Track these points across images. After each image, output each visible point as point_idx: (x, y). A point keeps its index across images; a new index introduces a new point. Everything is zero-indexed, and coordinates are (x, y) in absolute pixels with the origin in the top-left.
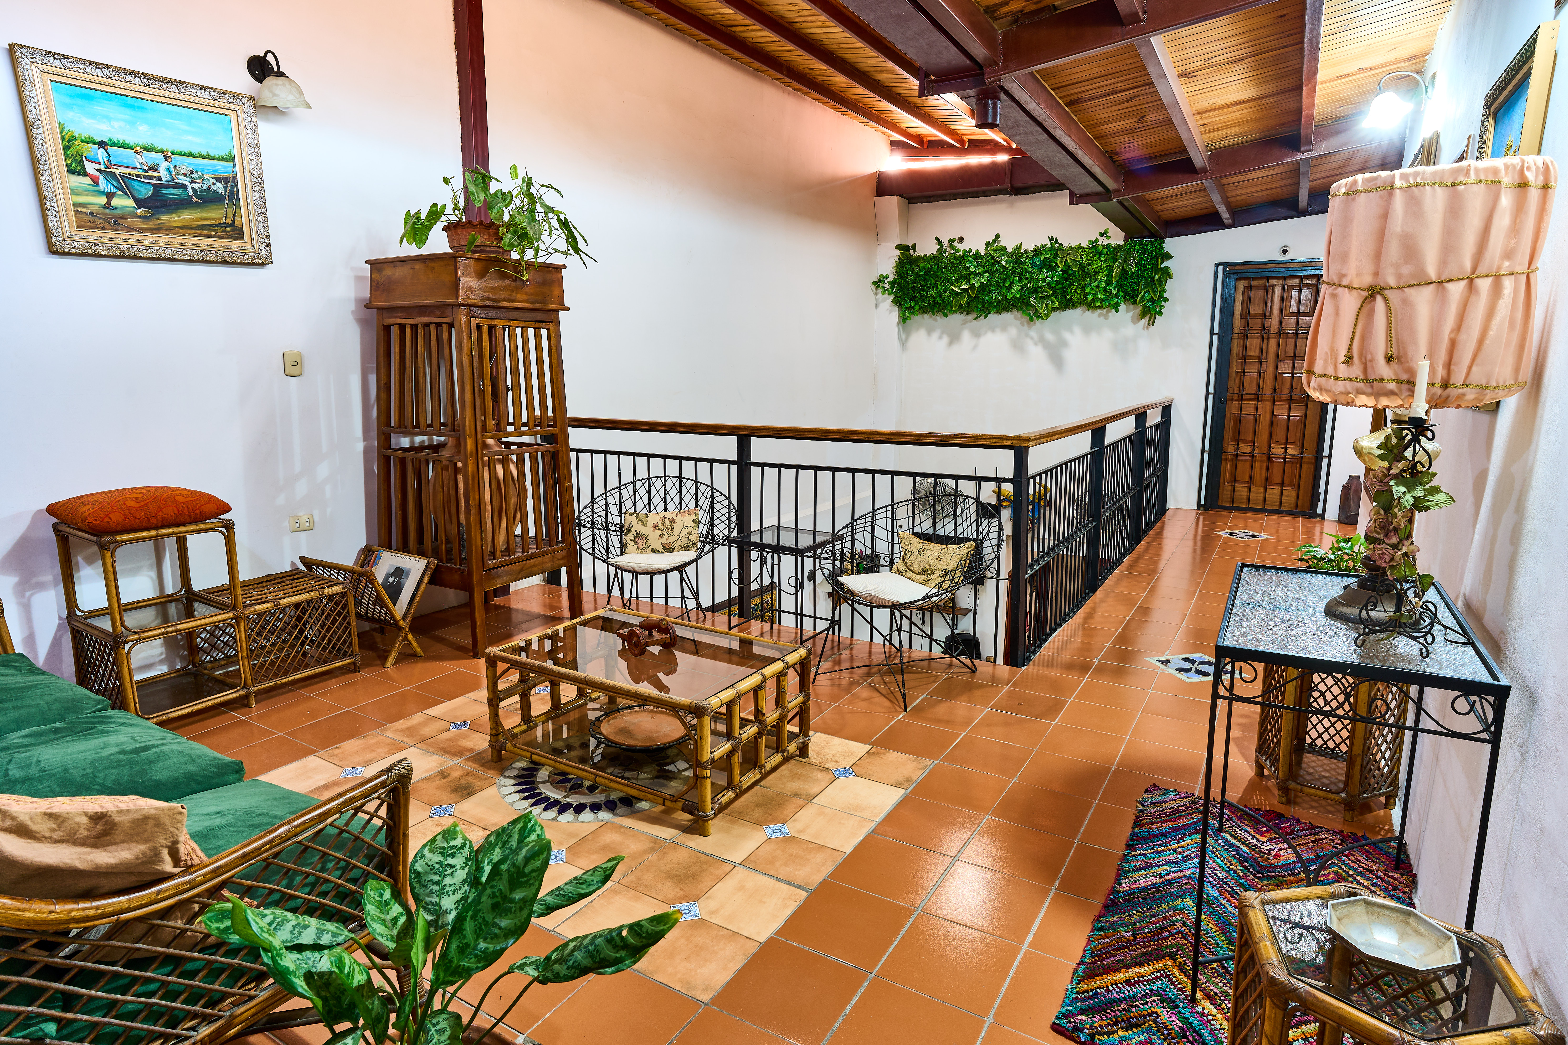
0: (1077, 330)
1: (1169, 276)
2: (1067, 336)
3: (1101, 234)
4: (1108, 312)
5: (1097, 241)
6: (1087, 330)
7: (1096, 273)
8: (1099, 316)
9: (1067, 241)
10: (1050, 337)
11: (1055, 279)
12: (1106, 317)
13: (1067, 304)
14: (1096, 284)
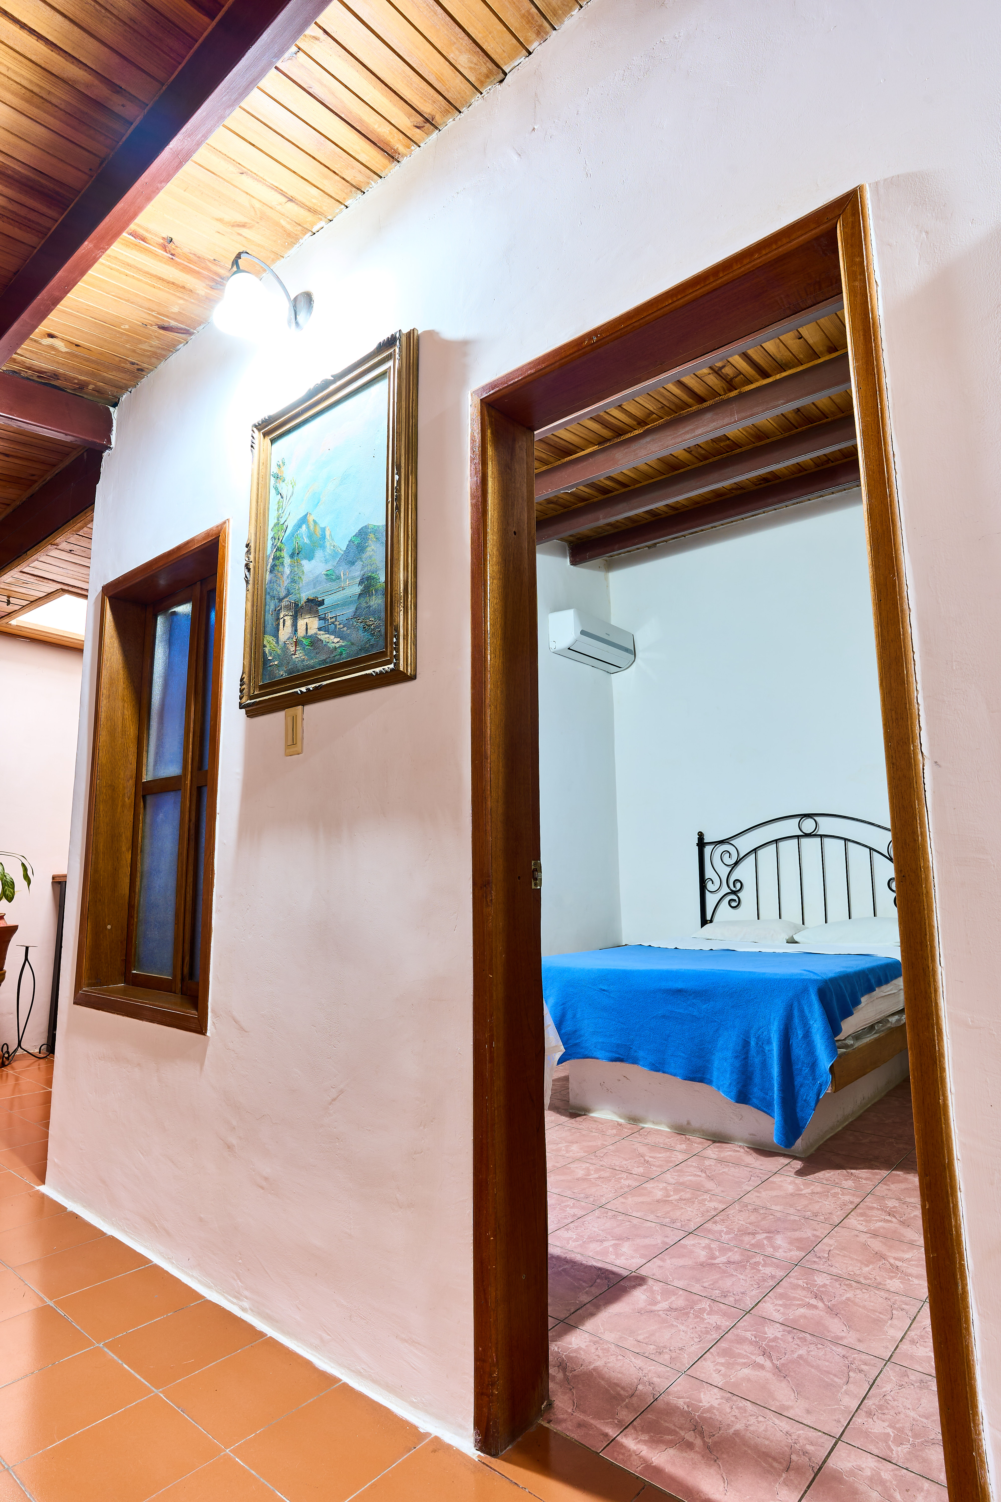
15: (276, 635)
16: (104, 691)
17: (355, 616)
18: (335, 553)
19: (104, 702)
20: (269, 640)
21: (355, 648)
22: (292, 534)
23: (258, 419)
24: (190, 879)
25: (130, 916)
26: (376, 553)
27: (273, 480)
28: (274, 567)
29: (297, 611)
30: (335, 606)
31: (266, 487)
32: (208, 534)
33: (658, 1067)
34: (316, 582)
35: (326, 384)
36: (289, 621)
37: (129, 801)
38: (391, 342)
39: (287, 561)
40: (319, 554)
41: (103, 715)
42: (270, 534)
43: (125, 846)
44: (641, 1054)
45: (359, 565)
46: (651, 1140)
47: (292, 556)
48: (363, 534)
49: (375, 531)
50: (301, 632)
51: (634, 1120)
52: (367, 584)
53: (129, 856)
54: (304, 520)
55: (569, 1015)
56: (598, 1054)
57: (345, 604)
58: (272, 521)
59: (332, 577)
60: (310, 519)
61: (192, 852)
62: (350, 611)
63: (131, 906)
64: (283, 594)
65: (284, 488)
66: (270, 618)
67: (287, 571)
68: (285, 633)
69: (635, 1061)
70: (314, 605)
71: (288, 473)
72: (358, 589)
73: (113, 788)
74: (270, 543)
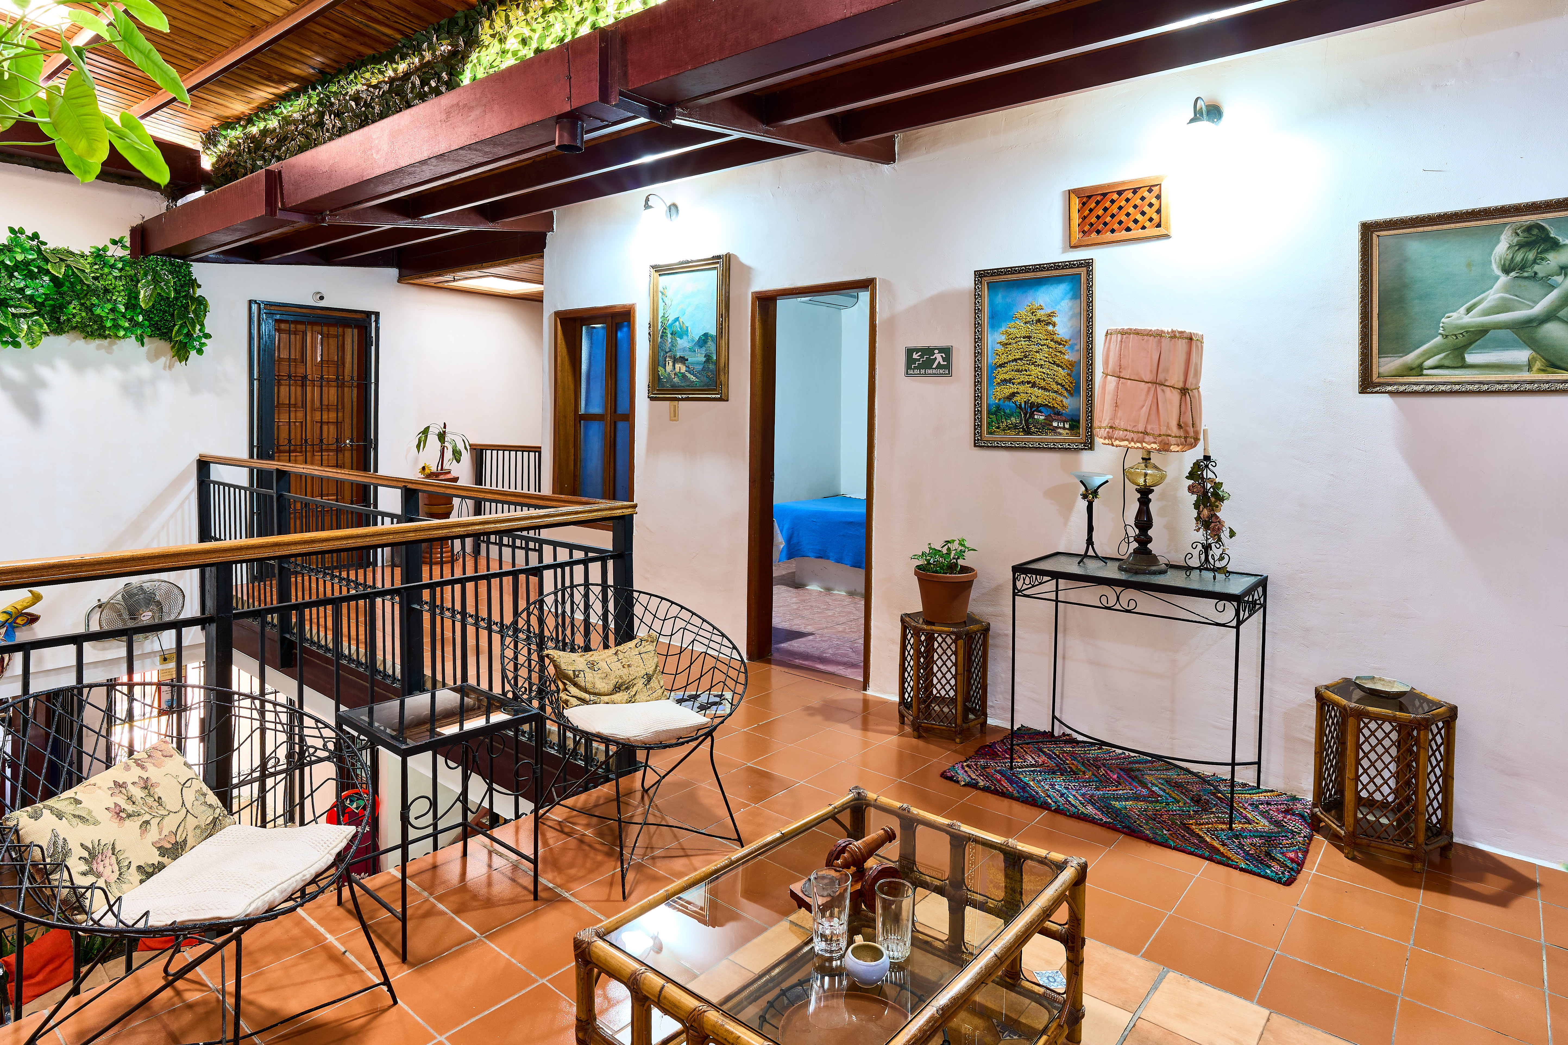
0: (62, 365)
1: (206, 307)
2: (45, 372)
3: (114, 242)
4: (111, 345)
5: (105, 249)
6: (79, 365)
7: (106, 291)
8: (98, 348)
9: (53, 241)
10: (13, 373)
11: (41, 291)
12: (109, 350)
13: (58, 327)
14: (109, 306)
15: (665, 367)
16: (559, 368)
17: (703, 369)
18: (693, 341)
19: (559, 374)
20: (660, 369)
21: (702, 384)
22: (672, 324)
23: (653, 264)
24: (612, 465)
25: (575, 480)
26: (711, 345)
27: (660, 294)
28: (662, 337)
29: (675, 360)
30: (692, 364)
31: (657, 296)
32: (624, 306)
33: (839, 561)
34: (684, 350)
35: (688, 262)
36: (671, 364)
37: (572, 423)
38: (719, 257)
39: (669, 336)
40: (685, 337)
41: (559, 381)
42: (660, 320)
43: (571, 445)
44: (831, 554)
45: (704, 349)
46: (834, 598)
47: (672, 334)
48: (706, 335)
49: (712, 336)
50: (677, 370)
51: (828, 589)
52: (708, 357)
53: (573, 451)
54: (677, 319)
55: (795, 535)
56: (810, 554)
57: (698, 363)
58: (661, 315)
59: (692, 350)
60: (681, 320)
61: (612, 453)
62: (701, 367)
63: (575, 476)
64: (668, 350)
65: (666, 300)
66: (661, 359)
67: (670, 340)
68: (669, 368)
69: (828, 559)
70: (683, 360)
71: (668, 293)
72: (704, 359)
73: (565, 417)
74: (660, 324)
